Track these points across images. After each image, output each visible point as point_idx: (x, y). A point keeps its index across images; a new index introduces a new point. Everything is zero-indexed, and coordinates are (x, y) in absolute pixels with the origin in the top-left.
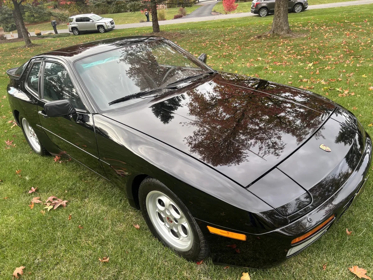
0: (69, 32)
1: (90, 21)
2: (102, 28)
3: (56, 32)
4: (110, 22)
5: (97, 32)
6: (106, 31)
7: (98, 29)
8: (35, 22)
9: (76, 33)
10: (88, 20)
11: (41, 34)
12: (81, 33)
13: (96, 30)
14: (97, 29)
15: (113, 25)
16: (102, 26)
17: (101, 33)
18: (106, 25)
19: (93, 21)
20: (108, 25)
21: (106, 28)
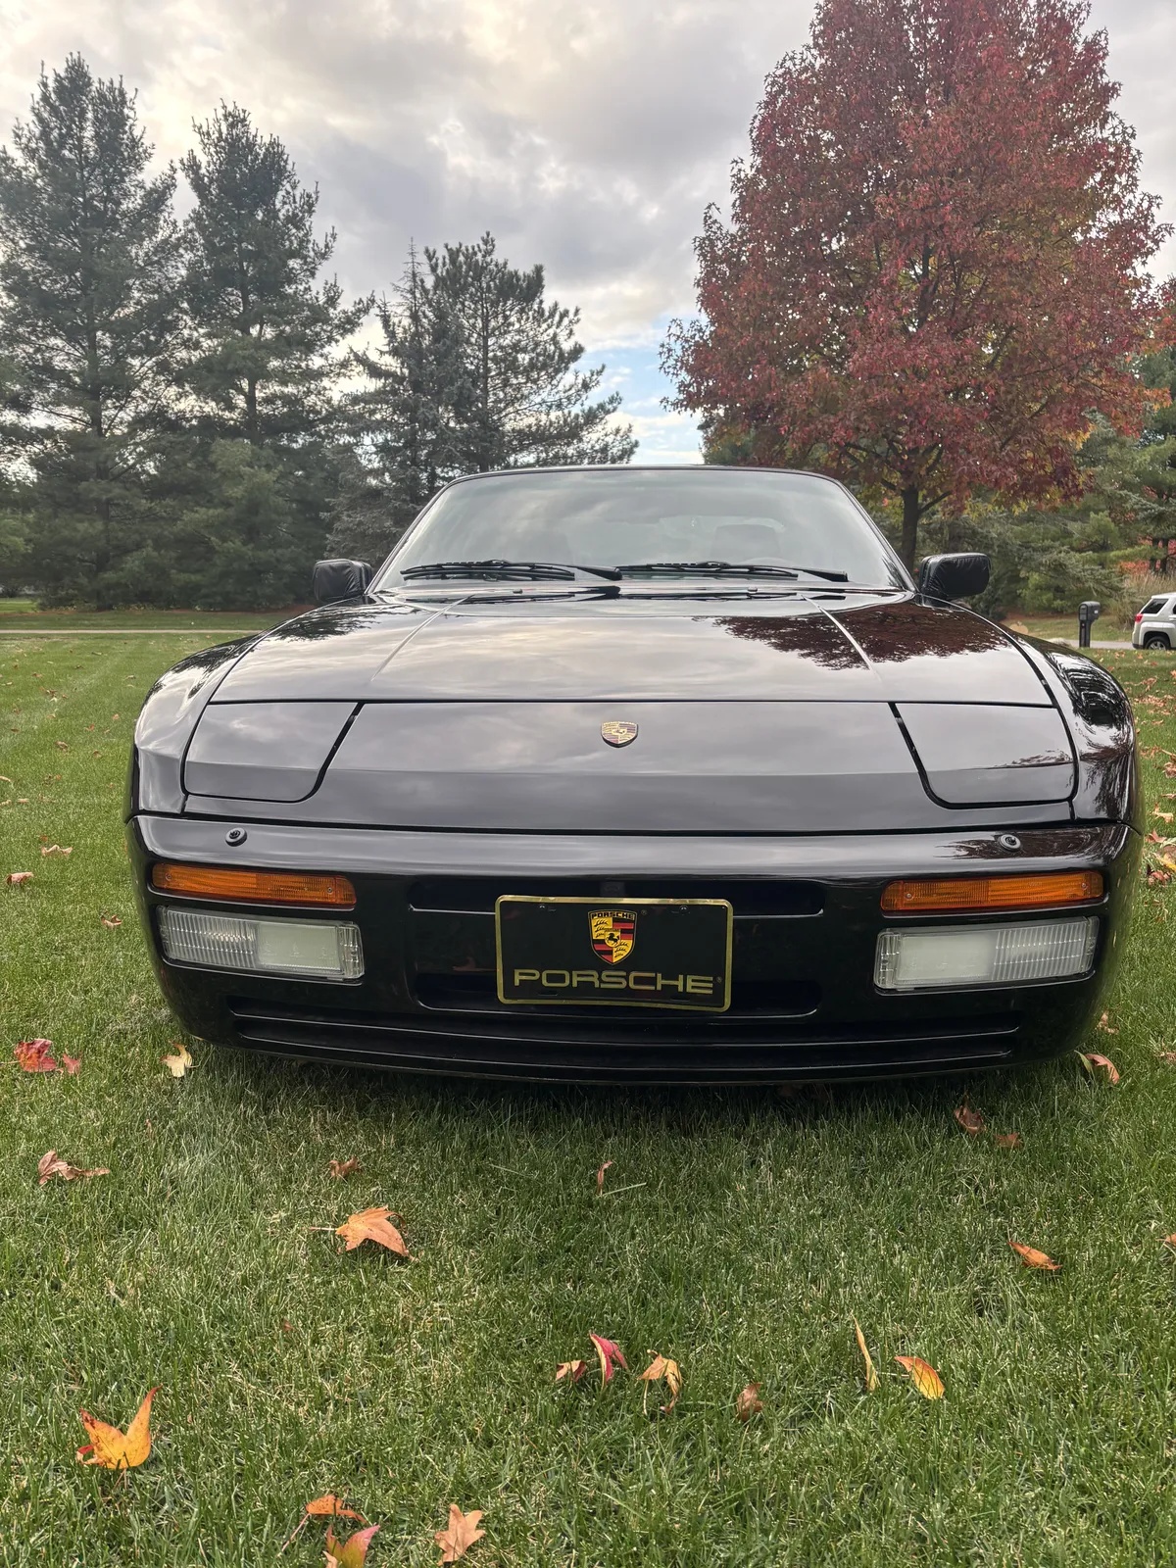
0: (1133, 650)
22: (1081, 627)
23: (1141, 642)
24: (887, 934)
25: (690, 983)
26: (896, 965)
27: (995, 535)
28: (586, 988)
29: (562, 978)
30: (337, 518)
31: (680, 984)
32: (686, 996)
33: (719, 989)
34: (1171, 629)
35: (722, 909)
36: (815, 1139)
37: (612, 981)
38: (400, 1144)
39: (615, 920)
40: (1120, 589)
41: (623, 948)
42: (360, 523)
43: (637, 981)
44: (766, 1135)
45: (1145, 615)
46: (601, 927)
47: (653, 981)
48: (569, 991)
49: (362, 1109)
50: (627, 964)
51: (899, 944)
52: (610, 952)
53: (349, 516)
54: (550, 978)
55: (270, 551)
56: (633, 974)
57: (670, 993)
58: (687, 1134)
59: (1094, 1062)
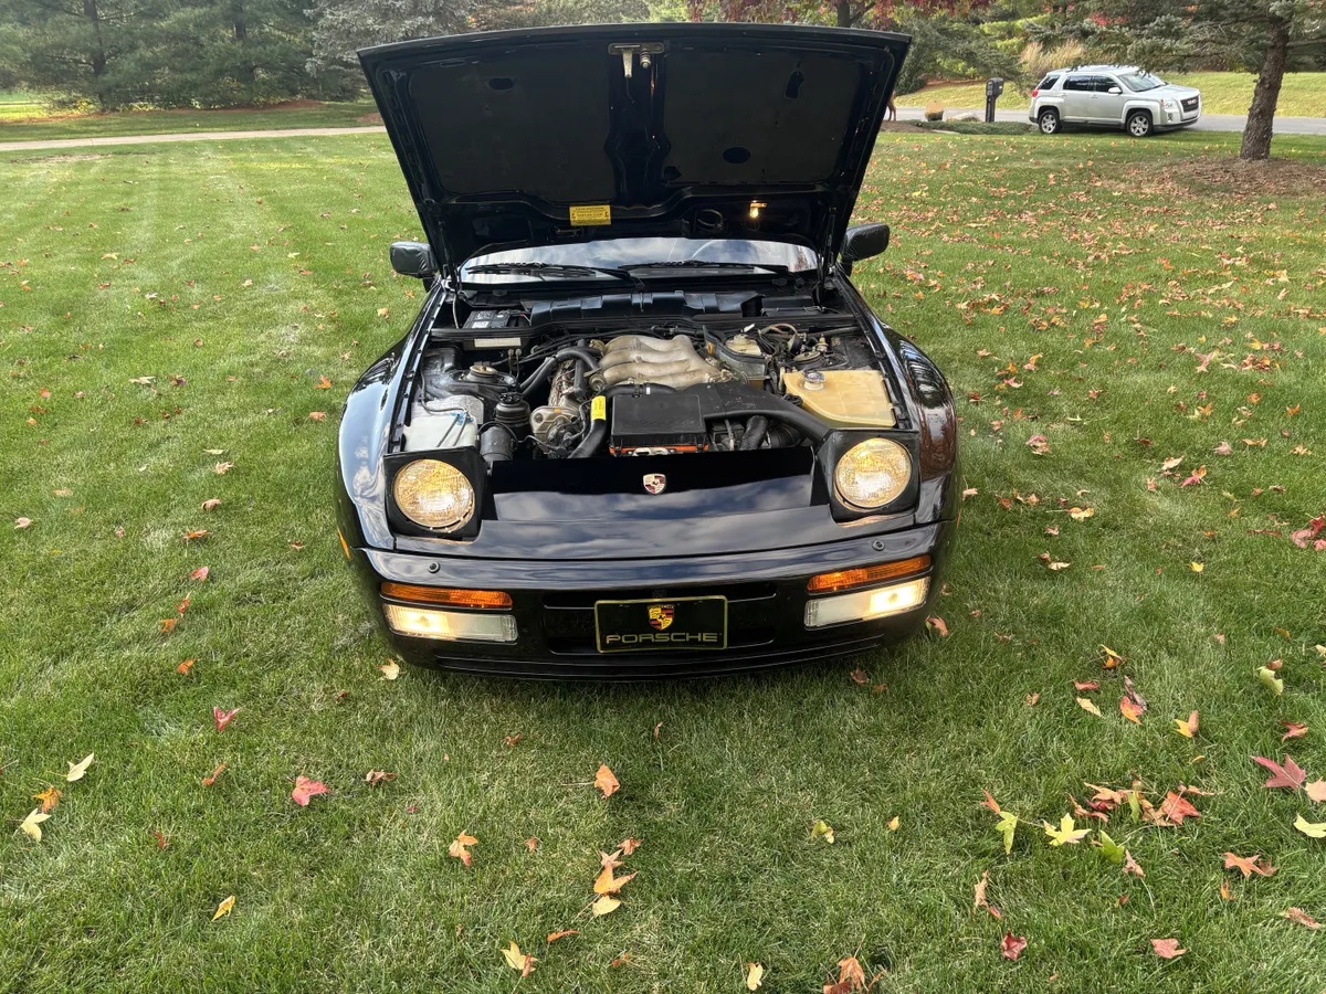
0: (1029, 122)
1: (1111, 90)
2: (1145, 120)
3: (990, 116)
4: (1184, 102)
5: (1122, 130)
6: (1153, 132)
7: (1127, 120)
8: (968, 77)
9: (1050, 124)
10: (1105, 85)
11: (940, 118)
12: (1063, 128)
13: (1120, 124)
14: (1123, 120)
15: (1187, 115)
16: (1145, 113)
17: (1133, 136)
18: (1162, 112)
19: (1121, 93)
20: (1168, 111)
21: (1157, 121)
22: (988, 102)
23: (1036, 116)
24: (812, 602)
25: (704, 637)
26: (816, 615)
27: (917, 29)
28: (647, 643)
29: (634, 638)
30: (321, 15)
31: (699, 637)
32: (702, 643)
33: (720, 639)
34: (1061, 103)
35: (721, 601)
36: (775, 695)
37: (660, 638)
38: (540, 717)
39: (662, 609)
40: (1020, 74)
41: (667, 622)
42: (344, 21)
43: (675, 637)
44: (747, 696)
45: (1041, 91)
46: (654, 613)
47: (684, 637)
48: (638, 645)
49: (511, 692)
50: (669, 630)
51: (817, 605)
52: (660, 624)
53: (332, 14)
54: (626, 639)
55: (260, 48)
56: (673, 635)
57: (694, 642)
58: (703, 698)
59: (933, 624)
